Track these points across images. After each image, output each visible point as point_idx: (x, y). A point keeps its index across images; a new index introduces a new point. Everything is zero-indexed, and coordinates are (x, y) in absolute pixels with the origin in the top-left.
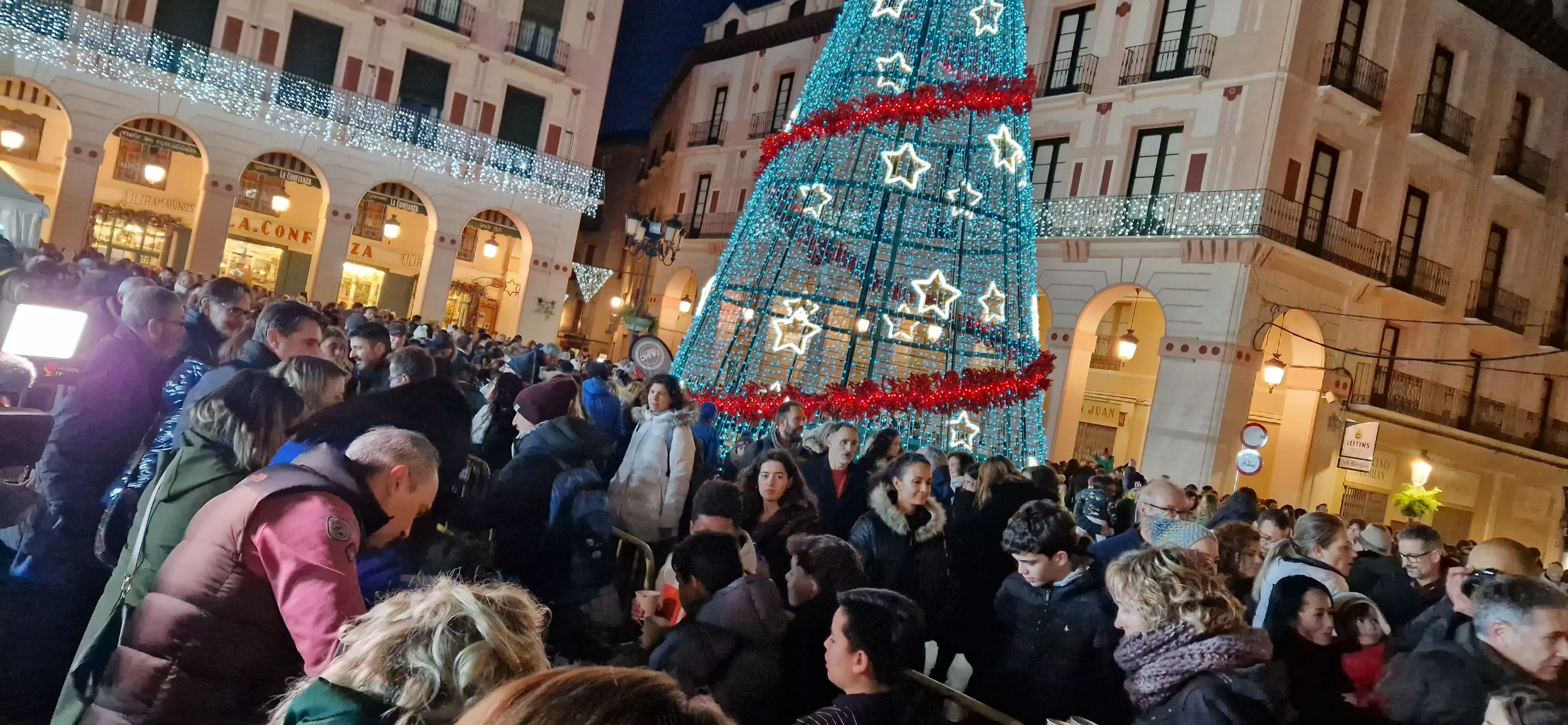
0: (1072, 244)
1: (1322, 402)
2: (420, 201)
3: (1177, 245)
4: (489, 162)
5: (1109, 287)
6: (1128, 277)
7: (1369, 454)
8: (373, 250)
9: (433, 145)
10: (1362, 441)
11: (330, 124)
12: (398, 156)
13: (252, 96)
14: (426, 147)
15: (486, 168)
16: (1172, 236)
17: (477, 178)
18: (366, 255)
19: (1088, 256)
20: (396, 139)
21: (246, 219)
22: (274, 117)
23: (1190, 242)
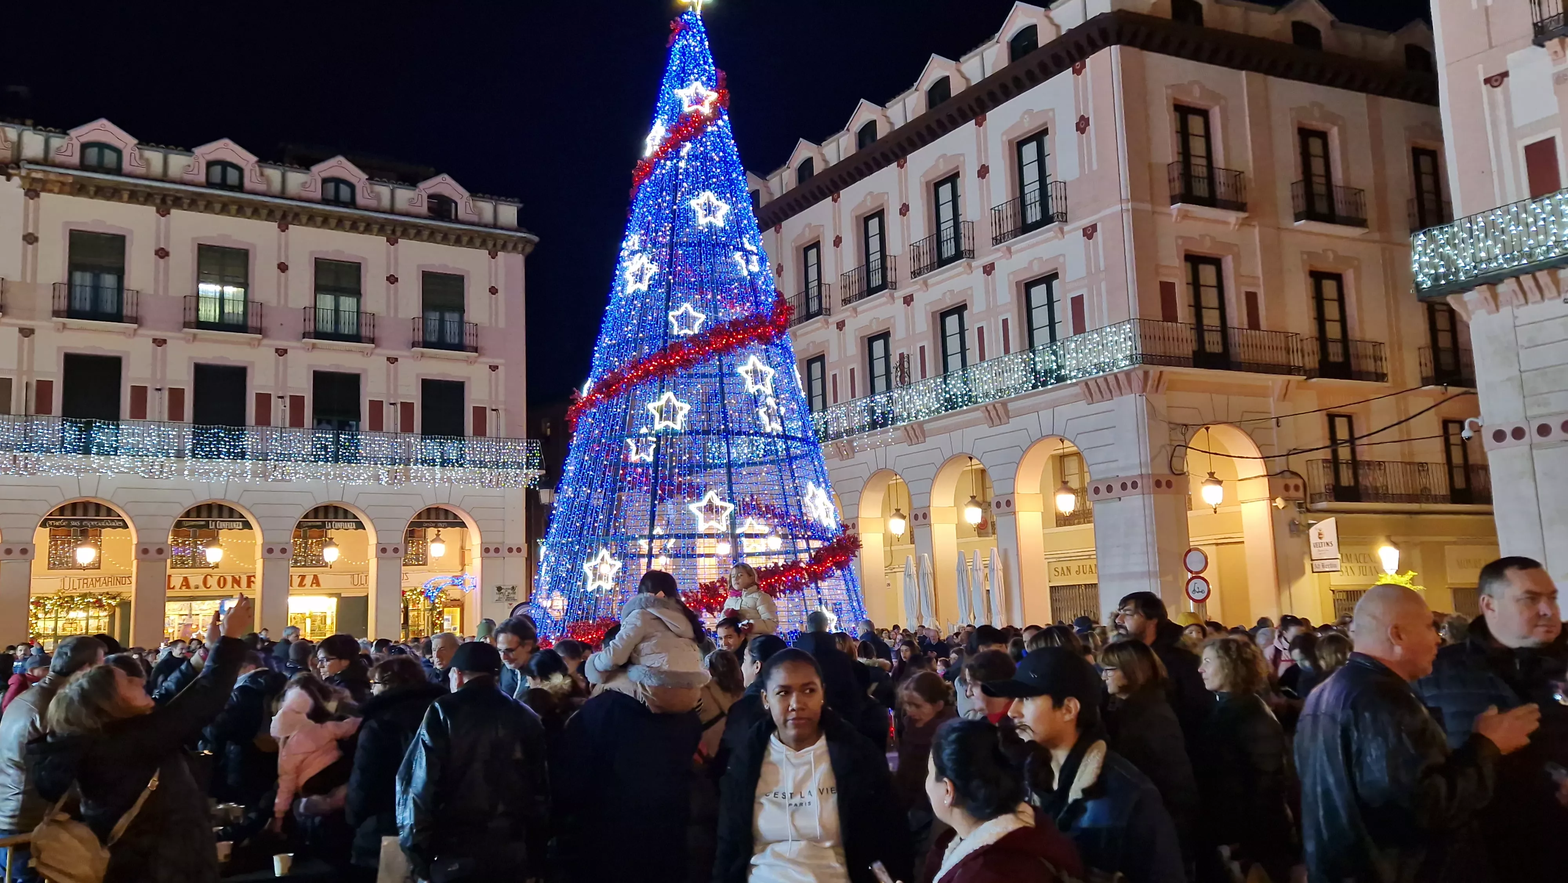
0: (990, 408)
1: (1274, 510)
2: (356, 517)
3: (1076, 390)
4: (417, 459)
5: (1033, 444)
6: (1046, 429)
7: (1333, 551)
8: (321, 578)
9: (356, 459)
10: (1323, 541)
11: (248, 464)
12: (323, 478)
13: (167, 456)
14: (349, 462)
15: (415, 467)
16: (1069, 382)
17: (408, 478)
18: (314, 585)
19: (1009, 417)
20: (317, 462)
21: (186, 579)
22: (192, 472)
23: (1087, 384)
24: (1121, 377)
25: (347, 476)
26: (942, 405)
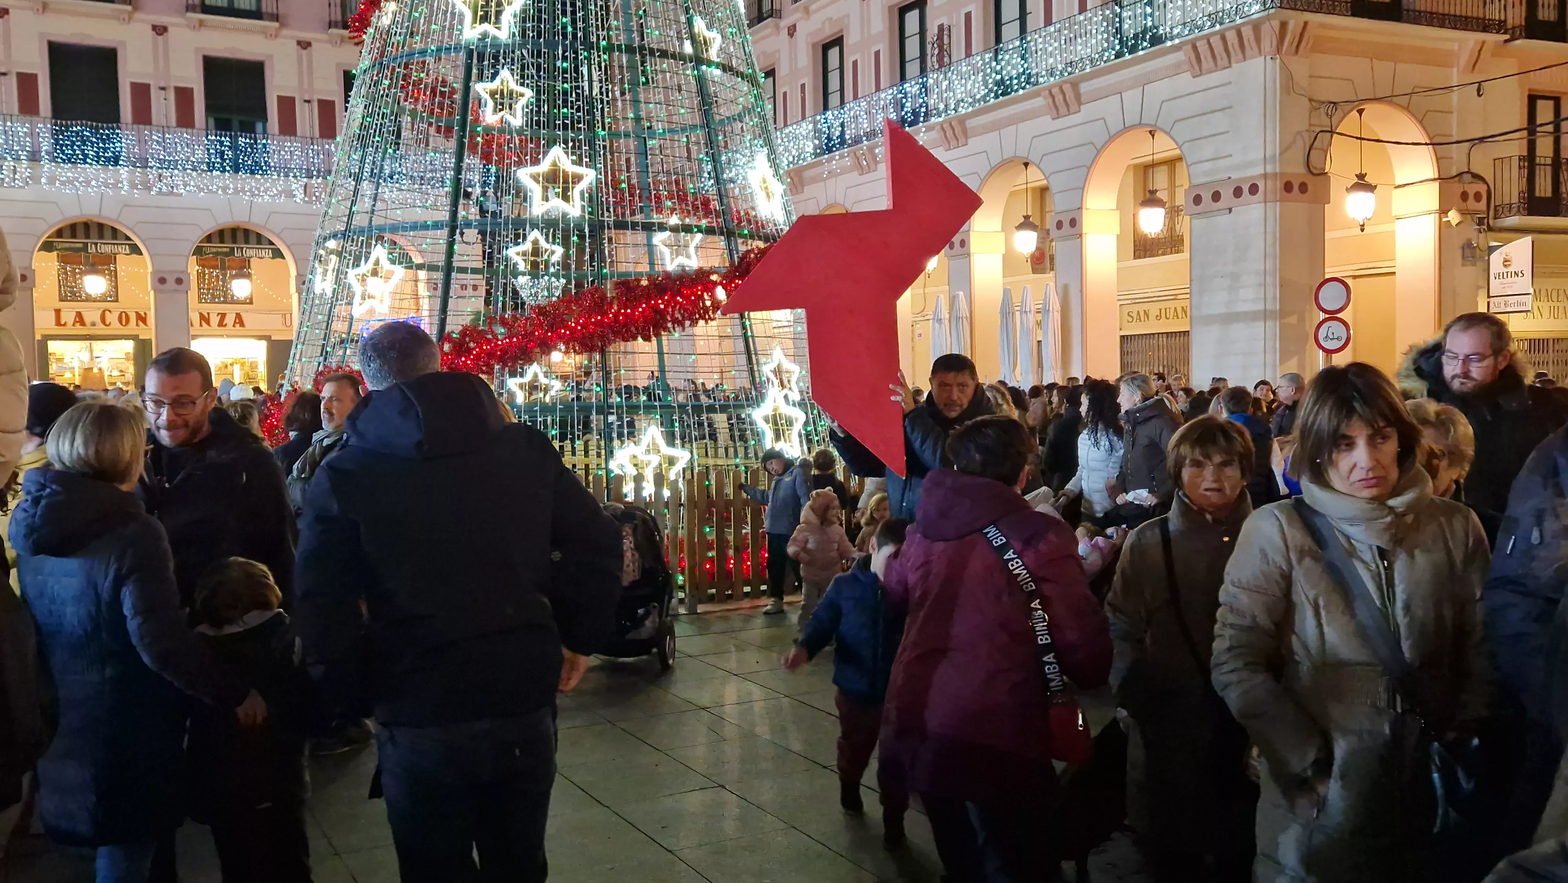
0: (1055, 91)
1: (1443, 228)
2: (271, 243)
3: (1180, 56)
5: (1112, 139)
6: (1132, 118)
7: (1524, 284)
8: (245, 317)
9: (261, 168)
10: (1510, 269)
11: (124, 172)
12: (220, 192)
13: (18, 159)
14: (253, 173)
16: (1169, 43)
18: (237, 325)
19: (1080, 104)
20: (211, 171)
21: (79, 314)
22: (51, 181)
23: (1195, 48)
24: (1247, 32)
25: (250, 190)
26: (991, 91)
